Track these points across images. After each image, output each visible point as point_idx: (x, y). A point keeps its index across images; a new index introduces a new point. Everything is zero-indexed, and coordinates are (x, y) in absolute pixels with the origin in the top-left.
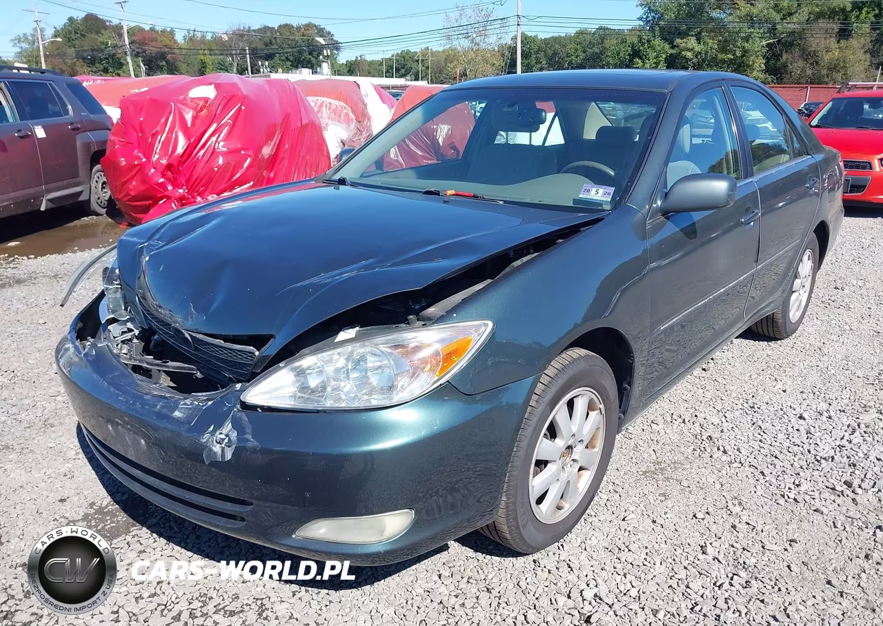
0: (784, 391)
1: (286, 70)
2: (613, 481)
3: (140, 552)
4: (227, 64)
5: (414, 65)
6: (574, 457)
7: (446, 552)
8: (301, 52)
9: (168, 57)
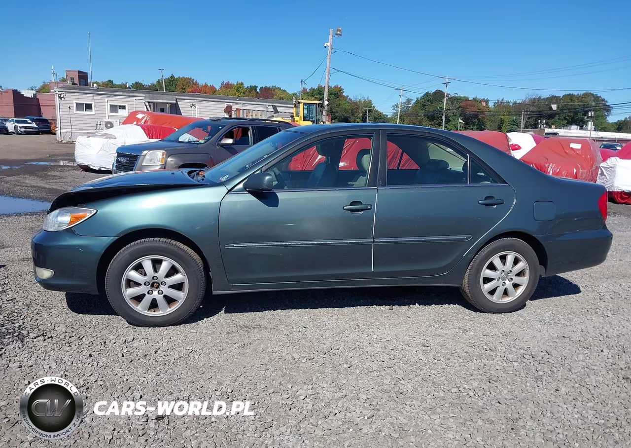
1: (560, 127)
6: (161, 289)
8: (576, 113)
9: (480, 117)
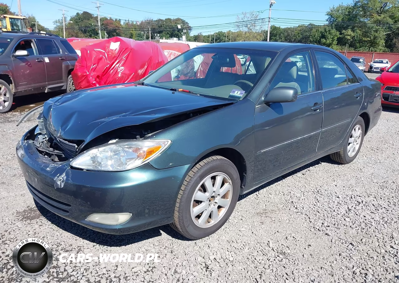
0: (336, 186)
1: (167, 38)
2: (242, 215)
3: (40, 226)
4: (142, 35)
5: (224, 38)
6: (215, 201)
7: (160, 237)
8: (174, 31)
9: (117, 31)
